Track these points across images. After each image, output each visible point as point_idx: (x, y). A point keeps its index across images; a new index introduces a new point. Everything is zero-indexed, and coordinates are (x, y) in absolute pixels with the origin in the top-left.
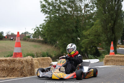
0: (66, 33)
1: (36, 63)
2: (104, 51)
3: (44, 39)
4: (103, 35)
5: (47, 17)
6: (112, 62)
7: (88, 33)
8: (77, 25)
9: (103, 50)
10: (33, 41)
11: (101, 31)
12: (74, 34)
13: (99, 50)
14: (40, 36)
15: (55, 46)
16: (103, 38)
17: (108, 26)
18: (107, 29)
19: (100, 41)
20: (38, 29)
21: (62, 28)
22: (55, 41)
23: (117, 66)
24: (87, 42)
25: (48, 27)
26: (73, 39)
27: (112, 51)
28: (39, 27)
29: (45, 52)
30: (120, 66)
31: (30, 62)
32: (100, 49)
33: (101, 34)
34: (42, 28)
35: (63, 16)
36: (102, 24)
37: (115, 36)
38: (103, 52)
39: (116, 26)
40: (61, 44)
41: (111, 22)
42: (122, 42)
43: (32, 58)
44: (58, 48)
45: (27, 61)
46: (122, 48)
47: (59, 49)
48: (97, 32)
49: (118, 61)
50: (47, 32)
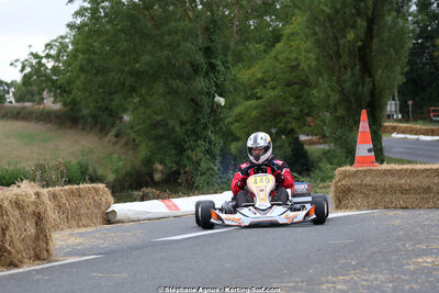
0: (166, 79)
2: (329, 151)
3: (65, 104)
4: (320, 80)
5: (77, 14)
6: (367, 196)
7: (259, 76)
8: (212, 41)
9: (325, 147)
10: (18, 113)
11: (314, 63)
12: (201, 83)
13: (306, 147)
14: (50, 91)
15: (117, 136)
16: (322, 95)
17: (342, 42)
18: (338, 54)
19: (311, 107)
20: (39, 63)
21: (146, 58)
22: (114, 115)
23: (391, 213)
24: (254, 113)
25: (86, 56)
26: (196, 104)
28: (43, 55)
29: (74, 162)
30: (400, 212)
31: (32, 208)
32: (311, 143)
33: (312, 79)
34: (57, 58)
35: (148, 5)
36: (316, 34)
37: (373, 81)
38: (325, 153)
39: (376, 40)
40: (142, 126)
41: (354, 27)
42: (403, 109)
43: (37, 188)
44: (126, 144)
45: (18, 204)
46: (403, 133)
47: (135, 146)
48: (292, 67)
49: (393, 189)
50: (83, 76)
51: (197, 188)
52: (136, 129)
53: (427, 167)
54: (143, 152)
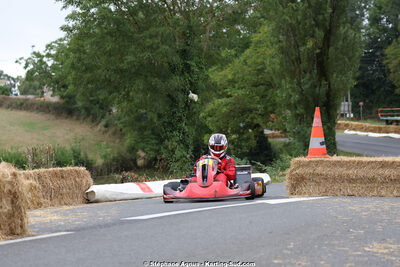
0: (146, 77)
1: (32, 188)
2: (289, 143)
3: (62, 97)
4: (283, 81)
5: (72, 17)
6: (318, 184)
7: (230, 77)
8: (188, 45)
9: (287, 140)
10: (22, 104)
11: (279, 67)
12: (176, 81)
13: (270, 140)
14: (49, 85)
15: (106, 126)
16: (284, 95)
17: (302, 49)
18: (298, 60)
19: (274, 105)
20: (41, 61)
21: (130, 58)
22: (104, 107)
23: (337, 200)
24: (225, 109)
25: (77, 55)
26: (173, 99)
27: (316, 142)
28: (44, 54)
29: (68, 148)
30: (348, 200)
31: (8, 187)
32: (274, 136)
33: (276, 81)
34: (56, 57)
35: (133, 12)
36: (280, 41)
37: (329, 84)
38: (286, 145)
39: (331, 49)
40: (127, 118)
41: (313, 36)
42: (355, 109)
43: (14, 170)
44: (114, 133)
46: (354, 130)
47: (121, 135)
48: (259, 70)
49: (341, 179)
50: (74, 73)
51: (172, 173)
52: (122, 120)
53: (372, 159)
54: (128, 141)
